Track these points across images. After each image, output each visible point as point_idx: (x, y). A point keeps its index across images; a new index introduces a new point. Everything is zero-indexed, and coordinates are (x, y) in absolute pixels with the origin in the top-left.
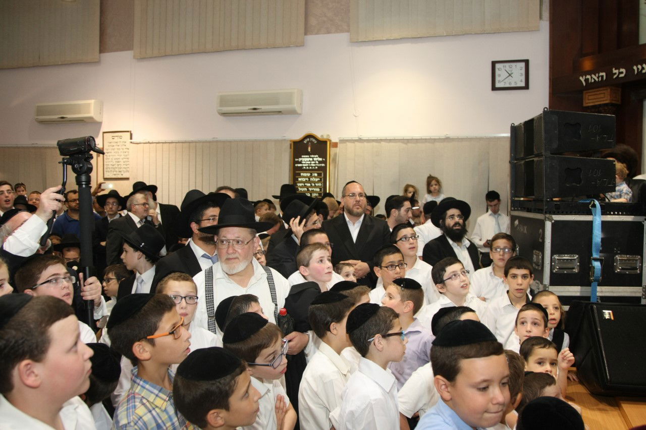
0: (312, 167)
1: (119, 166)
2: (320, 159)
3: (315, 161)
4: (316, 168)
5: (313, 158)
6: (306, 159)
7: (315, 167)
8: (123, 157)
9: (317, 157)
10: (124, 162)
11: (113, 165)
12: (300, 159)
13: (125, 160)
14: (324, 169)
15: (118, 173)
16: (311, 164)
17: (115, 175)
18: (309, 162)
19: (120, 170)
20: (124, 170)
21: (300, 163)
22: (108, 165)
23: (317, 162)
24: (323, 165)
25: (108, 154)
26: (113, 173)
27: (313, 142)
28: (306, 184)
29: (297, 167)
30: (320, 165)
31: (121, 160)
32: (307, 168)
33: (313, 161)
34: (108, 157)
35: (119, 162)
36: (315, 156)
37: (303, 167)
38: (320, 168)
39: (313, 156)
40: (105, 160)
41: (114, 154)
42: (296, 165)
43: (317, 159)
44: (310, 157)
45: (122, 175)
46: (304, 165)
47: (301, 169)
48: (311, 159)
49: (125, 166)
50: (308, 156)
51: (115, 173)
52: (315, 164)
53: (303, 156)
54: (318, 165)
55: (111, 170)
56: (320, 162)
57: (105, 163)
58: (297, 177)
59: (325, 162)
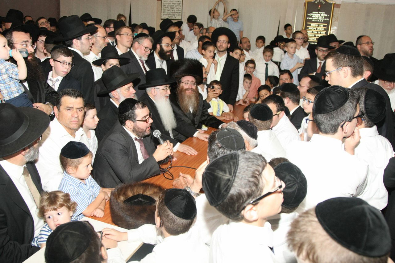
0: (319, 20)
1: (173, 11)
2: (326, 15)
3: (322, 16)
4: (323, 21)
5: (321, 14)
6: (315, 15)
7: (321, 20)
8: (176, 5)
9: (323, 14)
10: (177, 8)
11: (169, 10)
12: (311, 14)
13: (178, 7)
14: (328, 22)
15: (172, 16)
16: (319, 18)
17: (170, 17)
18: (318, 17)
19: (174, 14)
20: (177, 14)
21: (311, 17)
22: (165, 10)
23: (323, 17)
24: (328, 19)
25: (165, 3)
26: (168, 16)
27: (322, 3)
28: (314, 32)
29: (309, 19)
30: (325, 19)
31: (174, 7)
32: (316, 21)
33: (321, 16)
34: (165, 5)
35: (173, 8)
36: (323, 13)
37: (313, 20)
38: (325, 22)
39: (321, 13)
40: (162, 6)
41: (170, 2)
42: (308, 18)
43: (324, 15)
44: (319, 13)
45: (175, 17)
46: (313, 19)
47: (311, 21)
48: (319, 15)
49: (178, 11)
50: (318, 13)
51: (170, 16)
52: (322, 18)
53: (313, 12)
54: (324, 19)
55: (167, 13)
56: (325, 17)
57: (162, 9)
58: (308, 26)
59: (329, 18)
